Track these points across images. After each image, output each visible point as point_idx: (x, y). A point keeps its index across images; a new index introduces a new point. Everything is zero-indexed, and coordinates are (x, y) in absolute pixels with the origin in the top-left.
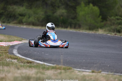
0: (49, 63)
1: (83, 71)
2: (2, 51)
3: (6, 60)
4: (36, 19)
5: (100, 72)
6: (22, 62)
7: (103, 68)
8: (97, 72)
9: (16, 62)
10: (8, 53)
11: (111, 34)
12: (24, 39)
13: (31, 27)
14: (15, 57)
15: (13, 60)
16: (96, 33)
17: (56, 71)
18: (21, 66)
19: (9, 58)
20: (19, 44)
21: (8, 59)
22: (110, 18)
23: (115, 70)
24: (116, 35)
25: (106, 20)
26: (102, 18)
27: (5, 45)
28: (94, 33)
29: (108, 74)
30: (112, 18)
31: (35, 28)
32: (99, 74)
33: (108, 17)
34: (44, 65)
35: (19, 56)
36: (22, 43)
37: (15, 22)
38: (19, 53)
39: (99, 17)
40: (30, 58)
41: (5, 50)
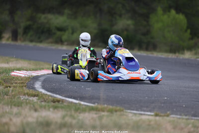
1: (141, 114)
2: (16, 85)
3: (19, 97)
5: (168, 116)
6: (45, 101)
7: (175, 110)
8: (162, 114)
9: (36, 101)
10: (24, 88)
14: (34, 93)
15: (32, 98)
16: (179, 57)
17: (96, 114)
18: (41, 107)
19: (25, 95)
20: (48, 74)
21: (24, 97)
23: (192, 112)
26: (191, 34)
27: (24, 75)
28: (176, 57)
29: (180, 118)
32: (165, 118)
34: (80, 104)
35: (41, 92)
37: (50, 40)
38: (43, 87)
39: (186, 31)
40: (59, 95)
41: (22, 83)
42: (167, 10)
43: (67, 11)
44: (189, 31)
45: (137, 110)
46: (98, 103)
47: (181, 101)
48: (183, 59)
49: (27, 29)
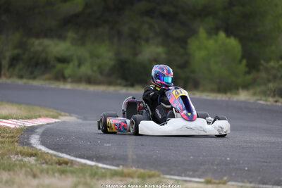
0: (110, 165)
1: (186, 181)
2: (3, 140)
3: (9, 158)
4: (95, 68)
5: (225, 183)
6: (47, 163)
7: (234, 174)
8: (217, 181)
9: (33, 162)
10: (16, 144)
11: (266, 101)
12: (63, 113)
13: (82, 87)
14: (30, 151)
15: (28, 158)
16: (231, 99)
17: (121, 181)
18: (42, 171)
19: (17, 154)
20: (48, 124)
21: (16, 157)
22: (265, 64)
23: (259, 178)
24: (279, 104)
25: (258, 71)
26: (247, 65)
27: (13, 126)
28: (227, 99)
29: (242, 187)
30: (272, 64)
31: (92, 88)
32: (221, 186)
33: (262, 62)
34: (97, 167)
35: (40, 150)
36: (56, 122)
37: (47, 76)
38: (43, 143)
39: (240, 62)
40: (67, 153)
41: (12, 137)
42: (213, 32)
43: (71, 34)
44: (244, 62)
45: (179, 175)
46: (123, 165)
47: (241, 162)
48: (238, 102)
49: (14, 61)
